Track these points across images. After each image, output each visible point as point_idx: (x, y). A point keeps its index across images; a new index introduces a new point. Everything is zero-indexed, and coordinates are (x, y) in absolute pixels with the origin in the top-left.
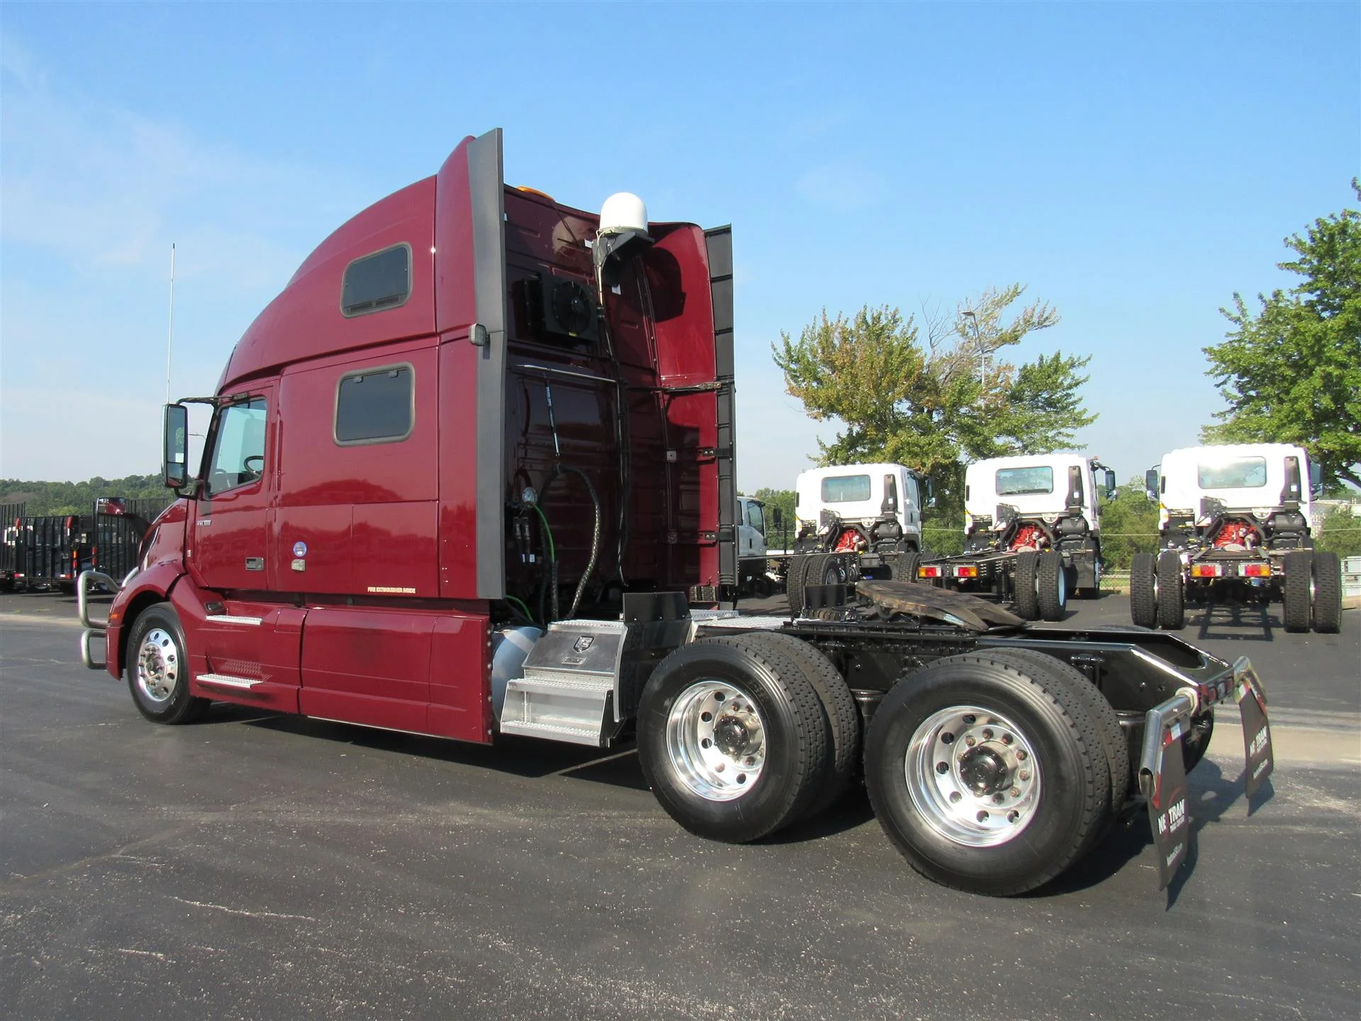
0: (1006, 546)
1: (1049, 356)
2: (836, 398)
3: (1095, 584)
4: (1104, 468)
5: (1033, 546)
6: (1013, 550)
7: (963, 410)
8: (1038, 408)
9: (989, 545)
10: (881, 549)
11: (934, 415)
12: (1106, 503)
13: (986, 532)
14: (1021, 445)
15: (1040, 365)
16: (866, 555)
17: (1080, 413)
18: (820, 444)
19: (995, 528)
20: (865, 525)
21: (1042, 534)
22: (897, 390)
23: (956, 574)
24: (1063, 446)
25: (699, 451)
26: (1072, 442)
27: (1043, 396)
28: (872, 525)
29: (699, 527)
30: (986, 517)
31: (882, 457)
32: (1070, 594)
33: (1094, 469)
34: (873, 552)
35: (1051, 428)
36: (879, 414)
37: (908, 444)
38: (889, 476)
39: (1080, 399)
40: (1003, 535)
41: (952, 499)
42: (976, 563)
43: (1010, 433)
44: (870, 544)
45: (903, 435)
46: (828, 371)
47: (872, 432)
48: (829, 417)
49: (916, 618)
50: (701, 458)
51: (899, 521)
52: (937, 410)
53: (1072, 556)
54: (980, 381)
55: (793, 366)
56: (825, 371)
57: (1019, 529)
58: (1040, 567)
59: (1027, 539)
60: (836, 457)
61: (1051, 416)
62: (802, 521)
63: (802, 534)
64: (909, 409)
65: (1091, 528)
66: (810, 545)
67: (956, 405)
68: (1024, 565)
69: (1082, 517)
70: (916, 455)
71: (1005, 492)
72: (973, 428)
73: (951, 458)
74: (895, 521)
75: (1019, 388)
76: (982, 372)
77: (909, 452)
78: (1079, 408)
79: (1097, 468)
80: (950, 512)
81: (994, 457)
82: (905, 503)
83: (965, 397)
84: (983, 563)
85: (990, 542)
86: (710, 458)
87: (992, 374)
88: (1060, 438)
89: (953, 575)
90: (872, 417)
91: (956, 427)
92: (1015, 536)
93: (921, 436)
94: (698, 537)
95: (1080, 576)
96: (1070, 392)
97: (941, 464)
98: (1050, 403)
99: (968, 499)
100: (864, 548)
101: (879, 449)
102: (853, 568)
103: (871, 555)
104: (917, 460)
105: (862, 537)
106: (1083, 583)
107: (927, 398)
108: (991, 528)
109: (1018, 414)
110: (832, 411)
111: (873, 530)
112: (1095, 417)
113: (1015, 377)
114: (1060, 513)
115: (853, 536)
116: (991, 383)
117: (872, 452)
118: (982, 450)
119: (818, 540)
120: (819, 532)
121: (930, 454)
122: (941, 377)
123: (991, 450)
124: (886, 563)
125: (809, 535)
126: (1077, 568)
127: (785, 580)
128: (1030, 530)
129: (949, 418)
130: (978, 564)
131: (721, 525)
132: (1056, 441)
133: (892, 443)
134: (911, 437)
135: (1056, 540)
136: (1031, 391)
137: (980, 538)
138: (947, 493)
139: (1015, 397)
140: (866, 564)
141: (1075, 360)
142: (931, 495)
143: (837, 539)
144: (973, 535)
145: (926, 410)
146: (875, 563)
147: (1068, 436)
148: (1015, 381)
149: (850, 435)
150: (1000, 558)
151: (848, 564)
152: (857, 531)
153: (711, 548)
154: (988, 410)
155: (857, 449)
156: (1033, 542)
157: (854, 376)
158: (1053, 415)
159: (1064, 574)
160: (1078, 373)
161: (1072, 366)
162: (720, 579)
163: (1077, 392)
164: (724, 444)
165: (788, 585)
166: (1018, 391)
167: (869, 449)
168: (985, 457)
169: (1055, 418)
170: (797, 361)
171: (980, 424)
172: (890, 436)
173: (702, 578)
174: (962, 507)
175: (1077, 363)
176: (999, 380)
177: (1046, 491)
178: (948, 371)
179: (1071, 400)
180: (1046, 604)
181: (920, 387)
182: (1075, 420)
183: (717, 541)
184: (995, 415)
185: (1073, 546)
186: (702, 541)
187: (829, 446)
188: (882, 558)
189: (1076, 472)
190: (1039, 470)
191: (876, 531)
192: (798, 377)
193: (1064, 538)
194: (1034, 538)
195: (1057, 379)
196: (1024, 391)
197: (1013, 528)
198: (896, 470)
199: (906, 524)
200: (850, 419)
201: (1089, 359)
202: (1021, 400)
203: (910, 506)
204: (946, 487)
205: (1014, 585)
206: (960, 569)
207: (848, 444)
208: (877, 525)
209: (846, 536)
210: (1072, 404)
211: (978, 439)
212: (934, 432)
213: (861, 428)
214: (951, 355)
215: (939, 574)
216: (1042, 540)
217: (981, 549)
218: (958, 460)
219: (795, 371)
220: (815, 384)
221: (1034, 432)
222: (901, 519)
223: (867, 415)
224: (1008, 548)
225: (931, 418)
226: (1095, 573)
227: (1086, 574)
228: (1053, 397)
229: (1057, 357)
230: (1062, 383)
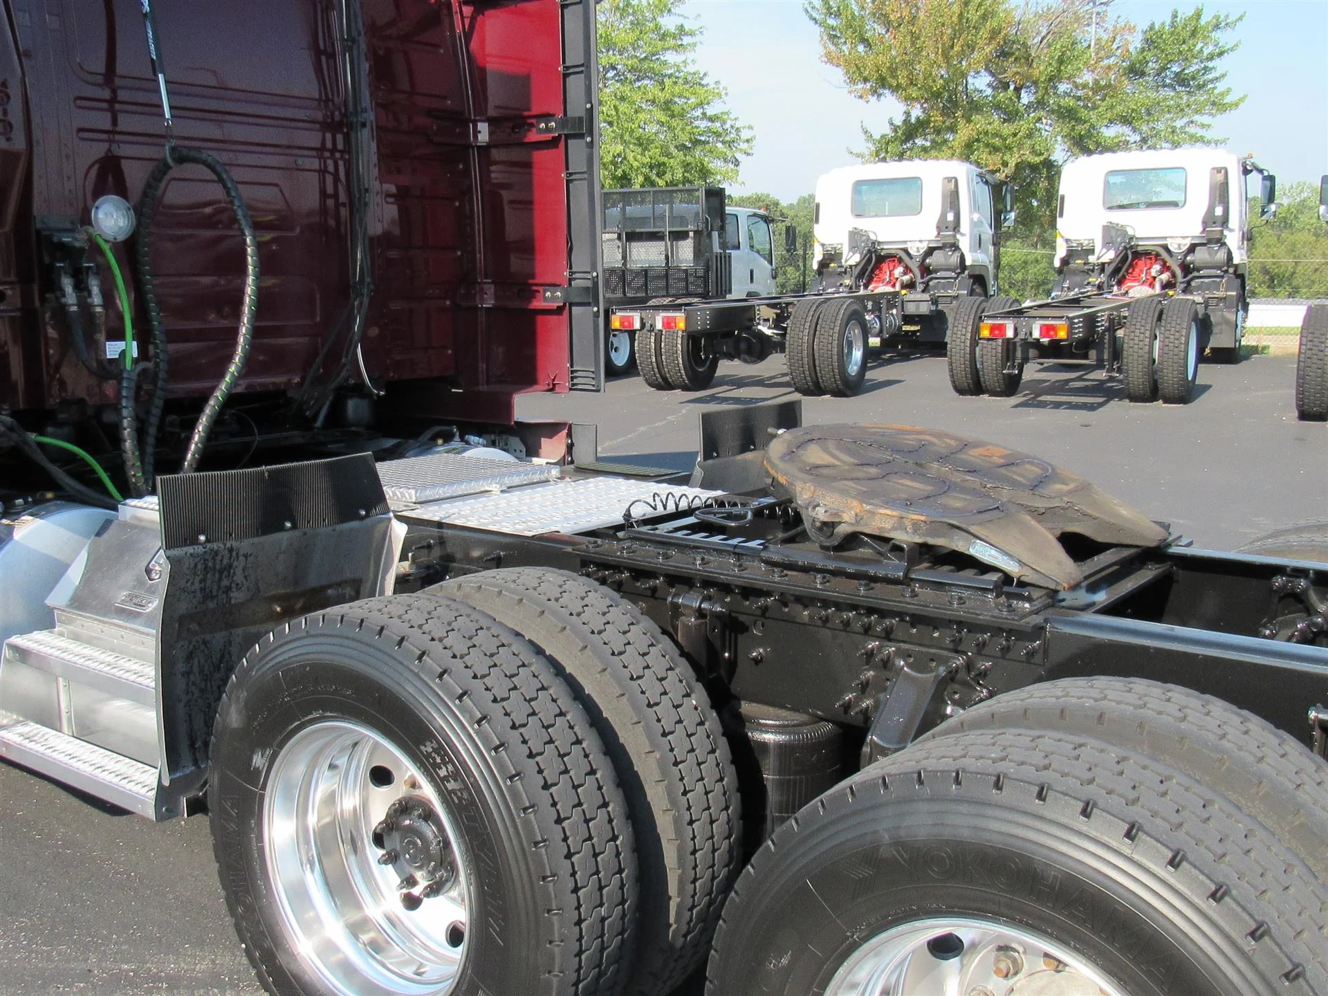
0: (1113, 286)
1: (1186, 12)
2: (889, 68)
3: (1236, 341)
4: (1261, 171)
5: (1152, 285)
6: (1123, 291)
7: (1063, 87)
8: (1164, 86)
9: (1089, 283)
10: (935, 287)
11: (1023, 93)
12: (1258, 224)
13: (1085, 264)
14: (1138, 138)
15: (1173, 25)
16: (912, 297)
17: (1222, 94)
18: (866, 132)
19: (1098, 258)
20: (913, 252)
21: (1165, 268)
22: (975, 55)
23: (1036, 334)
24: (1196, 140)
25: (530, 121)
26: (1208, 135)
27: (1173, 69)
28: (922, 251)
29: (533, 276)
30: (1086, 242)
31: (950, 152)
32: (1201, 358)
33: (1246, 172)
34: (923, 291)
35: (1180, 114)
36: (948, 91)
37: (986, 133)
38: (949, 180)
39: (1223, 76)
40: (1109, 270)
41: (1040, 213)
42: (1068, 317)
43: (1126, 120)
44: (919, 280)
45: (980, 121)
46: (880, 29)
47: (937, 118)
48: (879, 95)
49: (897, 549)
50: (533, 136)
51: (961, 246)
52: (1028, 87)
53: (1206, 304)
54: (1089, 46)
55: (831, 22)
56: (875, 29)
57: (1133, 260)
58: (1163, 323)
59: (1143, 275)
60: (887, 152)
61: (1181, 98)
62: (823, 245)
63: (823, 265)
64: (989, 85)
65: (1236, 261)
66: (832, 280)
67: (1053, 79)
68: (1139, 319)
69: (1224, 244)
70: (996, 149)
71: (1115, 204)
72: (1076, 112)
73: (1041, 154)
74: (955, 247)
75: (1141, 57)
76: (1091, 34)
77: (987, 145)
78: (1221, 87)
79: (1251, 171)
80: (1037, 230)
81: (1101, 153)
82: (971, 220)
83: (1066, 68)
84: (1078, 317)
85: (1090, 280)
86: (549, 136)
87: (1105, 37)
88: (1192, 130)
89: (1031, 334)
90: (937, 95)
91: (1053, 112)
92: (1127, 271)
93: (1004, 123)
94: (532, 295)
95: (1215, 330)
96: (1210, 64)
97: (1029, 163)
98: (1182, 80)
99: (1061, 215)
100: (910, 286)
101: (945, 141)
102: (892, 314)
103: (919, 296)
104: (997, 158)
105: (907, 270)
106: (1219, 340)
107: (1015, 70)
108: (1092, 259)
109: (1136, 94)
110: (883, 86)
111: (924, 260)
112: (1242, 100)
113: (1135, 42)
114: (1193, 237)
115: (894, 267)
116: (1104, 49)
117: (936, 145)
118: (1084, 144)
119: (845, 272)
120: (846, 261)
121: (1015, 149)
122: (1035, 41)
123: (1098, 144)
124: (940, 307)
125: (832, 265)
126: (1212, 319)
127: (784, 336)
128: (1149, 261)
129: (1043, 98)
130: (1070, 319)
131: (572, 273)
132: (1185, 133)
133: (965, 132)
134: (990, 124)
135: (1184, 277)
136: (1157, 61)
137: (1075, 272)
138: (1035, 204)
139: (1135, 71)
140: (911, 309)
141: (1222, 18)
142: (1009, 208)
143: (872, 271)
144: (1065, 268)
145: (1012, 87)
146: (924, 309)
147: (1203, 126)
148: (1136, 48)
149: (906, 121)
150: (1103, 307)
151: (884, 310)
152: (900, 260)
153: (555, 317)
154: (1097, 88)
155: (916, 141)
156: (1151, 280)
157: (915, 37)
158: (1185, 98)
159: (1197, 330)
160: (1224, 38)
161: (1217, 27)
162: (572, 378)
163: (1219, 65)
164: (576, 108)
165: (787, 343)
166: (1140, 62)
167: (933, 141)
168: (1089, 152)
169: (1188, 100)
170: (838, 15)
171: (1086, 107)
172: (962, 122)
173: (541, 375)
174: (1053, 225)
175: (1223, 24)
176: (1115, 46)
177: (1174, 204)
178: (1044, 32)
179: (1210, 77)
180: (1169, 379)
181: (1004, 54)
182: (1214, 104)
183: (565, 304)
184: (1106, 95)
185: (1208, 287)
186: (537, 304)
187: (877, 136)
188: (935, 301)
189: (1220, 177)
190: (1161, 173)
191: (928, 261)
192: (839, 38)
193: (1195, 274)
194: (1153, 274)
195: (1195, 46)
196: (1147, 62)
197: (1125, 258)
198: (961, 170)
199: (972, 250)
200: (908, 99)
201: (1240, 18)
202: (1143, 74)
203: (979, 223)
204: (1034, 195)
205: (1122, 350)
206: (1042, 327)
207: (903, 134)
208: (930, 252)
209: (885, 266)
210: (1212, 81)
211: (1081, 129)
212: (1022, 117)
213: (924, 112)
214: (1049, 9)
215: (1010, 334)
216: (1165, 277)
217: (1076, 290)
218: (1052, 158)
219: (833, 29)
220: (861, 48)
221: (1158, 120)
222: (964, 243)
223: (932, 93)
224: (1115, 288)
225: (1019, 98)
226: (1237, 326)
227: (1224, 327)
228: (1187, 71)
229: (1198, 15)
230: (1201, 50)
